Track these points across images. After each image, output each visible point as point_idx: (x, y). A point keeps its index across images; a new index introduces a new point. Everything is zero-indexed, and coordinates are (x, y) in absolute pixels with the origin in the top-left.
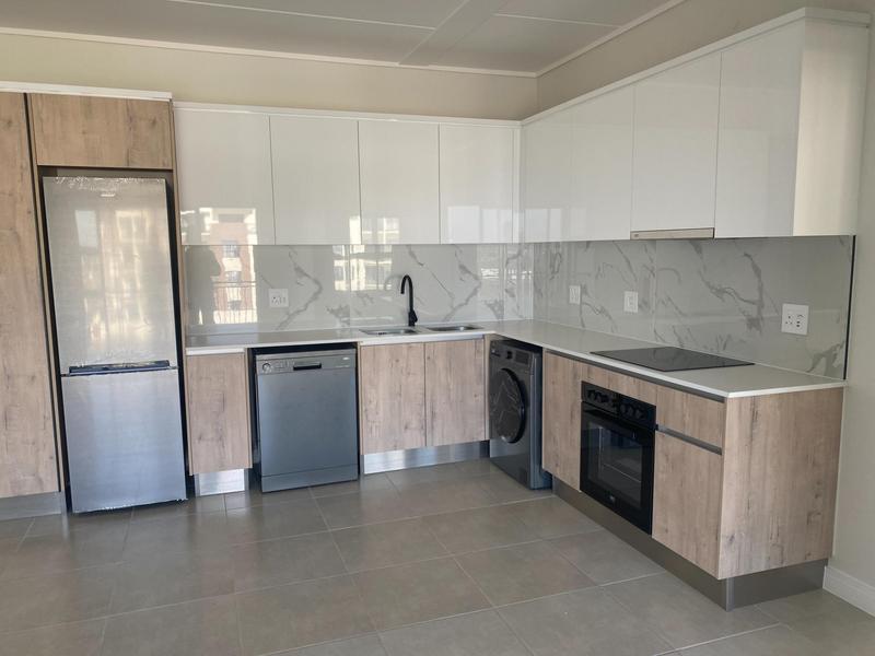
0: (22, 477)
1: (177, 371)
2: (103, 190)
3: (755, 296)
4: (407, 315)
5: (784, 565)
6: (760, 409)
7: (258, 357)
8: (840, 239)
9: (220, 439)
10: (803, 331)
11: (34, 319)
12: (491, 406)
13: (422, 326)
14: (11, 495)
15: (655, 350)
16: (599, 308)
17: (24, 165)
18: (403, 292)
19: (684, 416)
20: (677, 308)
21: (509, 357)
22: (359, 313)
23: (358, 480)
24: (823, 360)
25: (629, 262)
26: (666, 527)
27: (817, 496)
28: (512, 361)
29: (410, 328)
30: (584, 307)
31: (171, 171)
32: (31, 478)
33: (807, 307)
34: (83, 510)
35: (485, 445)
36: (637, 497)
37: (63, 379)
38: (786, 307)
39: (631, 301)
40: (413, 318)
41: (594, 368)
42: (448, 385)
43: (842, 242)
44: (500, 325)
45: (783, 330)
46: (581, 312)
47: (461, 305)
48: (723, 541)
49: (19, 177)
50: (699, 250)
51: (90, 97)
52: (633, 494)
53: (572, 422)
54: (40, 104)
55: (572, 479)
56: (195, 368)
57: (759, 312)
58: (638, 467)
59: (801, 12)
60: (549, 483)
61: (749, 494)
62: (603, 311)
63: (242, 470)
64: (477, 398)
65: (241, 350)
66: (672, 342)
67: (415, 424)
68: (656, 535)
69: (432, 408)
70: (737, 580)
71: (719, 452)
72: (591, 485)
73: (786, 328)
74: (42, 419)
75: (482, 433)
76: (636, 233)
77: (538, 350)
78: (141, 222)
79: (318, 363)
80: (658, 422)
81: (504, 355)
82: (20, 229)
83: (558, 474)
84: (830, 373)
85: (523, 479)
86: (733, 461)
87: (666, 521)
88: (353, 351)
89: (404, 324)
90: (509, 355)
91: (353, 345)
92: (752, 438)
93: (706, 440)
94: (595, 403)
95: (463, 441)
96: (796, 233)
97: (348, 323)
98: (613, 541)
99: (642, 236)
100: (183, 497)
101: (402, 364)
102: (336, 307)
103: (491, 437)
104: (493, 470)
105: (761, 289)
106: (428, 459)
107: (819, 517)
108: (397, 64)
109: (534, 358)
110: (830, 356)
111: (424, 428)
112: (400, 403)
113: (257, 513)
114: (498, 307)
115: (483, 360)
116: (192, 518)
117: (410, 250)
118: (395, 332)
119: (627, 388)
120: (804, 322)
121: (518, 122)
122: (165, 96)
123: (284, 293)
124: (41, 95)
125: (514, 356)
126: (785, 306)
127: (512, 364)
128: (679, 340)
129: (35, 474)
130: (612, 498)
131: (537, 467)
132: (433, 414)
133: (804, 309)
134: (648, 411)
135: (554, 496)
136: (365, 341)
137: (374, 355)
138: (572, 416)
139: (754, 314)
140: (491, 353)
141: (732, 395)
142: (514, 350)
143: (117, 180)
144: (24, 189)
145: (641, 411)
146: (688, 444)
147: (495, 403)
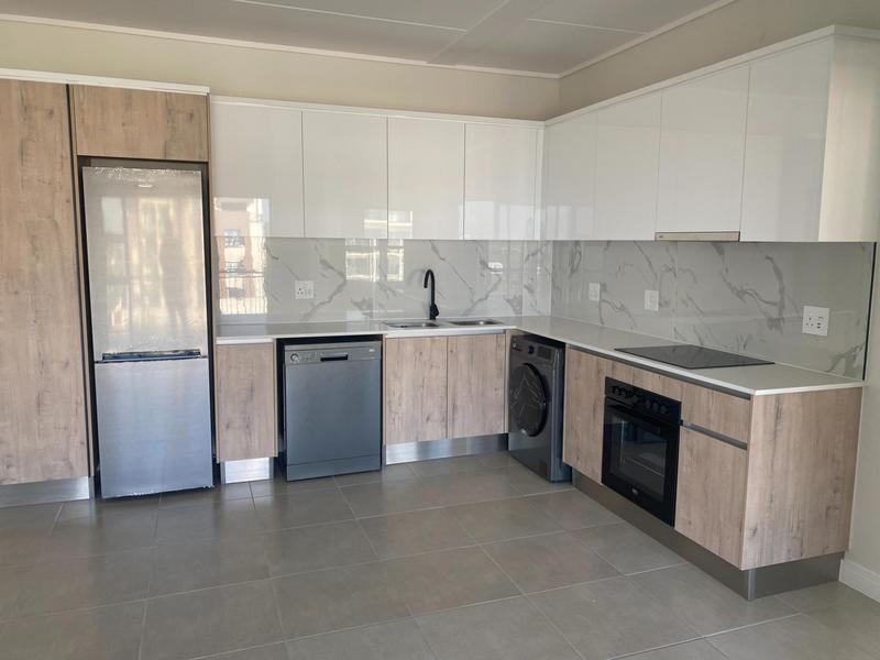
0: (53, 463)
1: (207, 360)
2: (140, 180)
3: (777, 298)
4: (428, 309)
5: (803, 557)
6: (785, 406)
7: (287, 348)
8: (862, 245)
9: (248, 427)
10: (823, 332)
11: (69, 307)
12: (511, 399)
13: (443, 320)
14: (40, 479)
15: (675, 348)
16: (619, 306)
17: (64, 154)
18: (426, 287)
19: (709, 412)
20: (698, 308)
21: (531, 352)
22: (381, 306)
23: (379, 470)
24: (843, 361)
25: (650, 262)
26: (688, 518)
27: (835, 492)
28: (534, 355)
29: (431, 321)
30: (604, 304)
31: (207, 163)
32: (62, 463)
33: (828, 310)
34: (112, 496)
35: (504, 439)
36: (660, 490)
37: (96, 366)
38: (807, 309)
39: (651, 300)
40: (434, 311)
41: (619, 365)
42: (470, 378)
43: (863, 249)
44: (519, 320)
45: (804, 331)
46: (600, 309)
47: (481, 300)
48: (747, 533)
49: (59, 166)
50: (721, 252)
51: (130, 90)
52: (656, 487)
53: (594, 416)
54: (81, 96)
55: (593, 471)
56: (225, 358)
57: (780, 313)
58: (662, 462)
59: (831, 29)
60: (569, 475)
61: (773, 489)
62: (623, 309)
63: (267, 459)
64: (497, 391)
65: (270, 340)
66: (692, 341)
67: (436, 416)
68: (679, 527)
69: (454, 400)
70: (759, 571)
71: (744, 447)
72: (613, 478)
73: (806, 330)
74: (74, 406)
75: (501, 427)
76: (661, 234)
77: (561, 345)
78: (165, 211)
79: (344, 354)
80: (682, 418)
81: (526, 350)
82: (59, 217)
83: (579, 467)
84: (849, 374)
85: (543, 471)
86: (757, 456)
87: (689, 514)
88: (378, 343)
89: (425, 317)
90: (531, 350)
91: (378, 338)
92: (775, 433)
93: (732, 435)
94: (620, 398)
95: (483, 434)
96: (821, 239)
97: (371, 315)
98: (633, 533)
99: (666, 238)
100: (209, 483)
101: (426, 357)
102: (360, 300)
103: (510, 430)
104: (512, 463)
105: (782, 291)
106: (443, 451)
107: (837, 511)
108: (424, 63)
109: (557, 353)
110: (851, 357)
111: (445, 420)
112: (422, 395)
113: (280, 501)
114: (516, 303)
115: (504, 355)
116: (218, 505)
117: (433, 245)
118: (417, 326)
119: (651, 384)
120: (825, 324)
121: (542, 123)
122: (203, 90)
123: (310, 285)
124: (83, 86)
125: (536, 350)
126: (806, 307)
127: (534, 359)
128: (700, 339)
129: (66, 459)
130: (635, 491)
131: (557, 460)
132: (454, 407)
133: (825, 312)
134: (674, 407)
135: (574, 489)
136: (390, 334)
137: (399, 347)
138: (594, 410)
139: (775, 315)
140: (511, 348)
141: (759, 393)
142: (536, 346)
143: (155, 171)
144: (65, 179)
145: (667, 407)
146: (712, 439)
147: (516, 397)
